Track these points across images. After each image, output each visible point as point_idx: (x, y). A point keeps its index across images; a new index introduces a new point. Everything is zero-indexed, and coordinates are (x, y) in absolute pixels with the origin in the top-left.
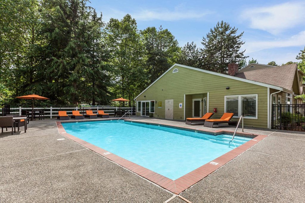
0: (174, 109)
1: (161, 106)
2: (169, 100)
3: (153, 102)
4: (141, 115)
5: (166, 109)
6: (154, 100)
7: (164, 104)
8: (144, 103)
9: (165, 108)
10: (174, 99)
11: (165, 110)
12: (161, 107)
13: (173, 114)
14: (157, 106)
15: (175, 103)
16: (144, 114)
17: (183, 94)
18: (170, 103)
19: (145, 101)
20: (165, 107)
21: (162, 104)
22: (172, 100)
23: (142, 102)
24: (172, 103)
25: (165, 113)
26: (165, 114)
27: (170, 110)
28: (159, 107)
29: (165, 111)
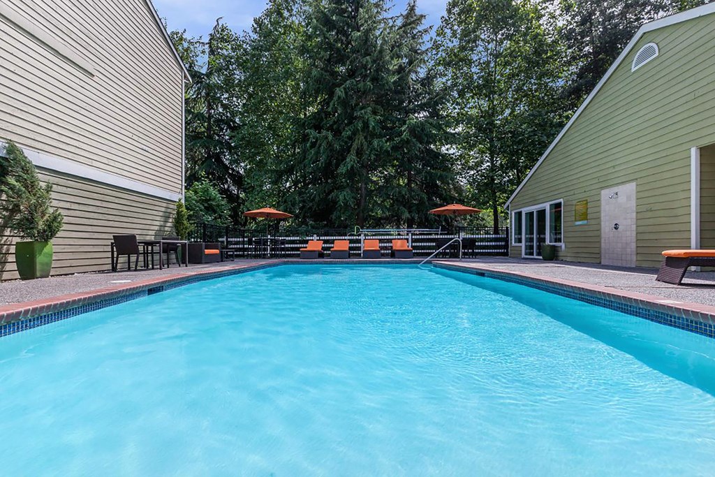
0: (640, 223)
1: (584, 216)
2: (615, 189)
3: (559, 205)
4: (523, 255)
5: (606, 227)
6: (562, 200)
7: (596, 210)
8: (530, 215)
9: (599, 224)
10: (640, 182)
11: (599, 230)
12: (585, 222)
13: (634, 246)
14: (573, 218)
15: (642, 195)
16: (530, 250)
17: (685, 147)
18: (622, 199)
19: (534, 208)
20: (599, 218)
21: (588, 212)
22: (631, 188)
23: (525, 210)
24: (629, 198)
25: (600, 242)
26: (600, 247)
27: (620, 228)
28: (578, 223)
29: (599, 236)
